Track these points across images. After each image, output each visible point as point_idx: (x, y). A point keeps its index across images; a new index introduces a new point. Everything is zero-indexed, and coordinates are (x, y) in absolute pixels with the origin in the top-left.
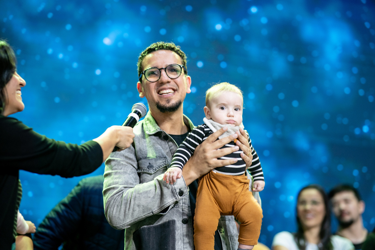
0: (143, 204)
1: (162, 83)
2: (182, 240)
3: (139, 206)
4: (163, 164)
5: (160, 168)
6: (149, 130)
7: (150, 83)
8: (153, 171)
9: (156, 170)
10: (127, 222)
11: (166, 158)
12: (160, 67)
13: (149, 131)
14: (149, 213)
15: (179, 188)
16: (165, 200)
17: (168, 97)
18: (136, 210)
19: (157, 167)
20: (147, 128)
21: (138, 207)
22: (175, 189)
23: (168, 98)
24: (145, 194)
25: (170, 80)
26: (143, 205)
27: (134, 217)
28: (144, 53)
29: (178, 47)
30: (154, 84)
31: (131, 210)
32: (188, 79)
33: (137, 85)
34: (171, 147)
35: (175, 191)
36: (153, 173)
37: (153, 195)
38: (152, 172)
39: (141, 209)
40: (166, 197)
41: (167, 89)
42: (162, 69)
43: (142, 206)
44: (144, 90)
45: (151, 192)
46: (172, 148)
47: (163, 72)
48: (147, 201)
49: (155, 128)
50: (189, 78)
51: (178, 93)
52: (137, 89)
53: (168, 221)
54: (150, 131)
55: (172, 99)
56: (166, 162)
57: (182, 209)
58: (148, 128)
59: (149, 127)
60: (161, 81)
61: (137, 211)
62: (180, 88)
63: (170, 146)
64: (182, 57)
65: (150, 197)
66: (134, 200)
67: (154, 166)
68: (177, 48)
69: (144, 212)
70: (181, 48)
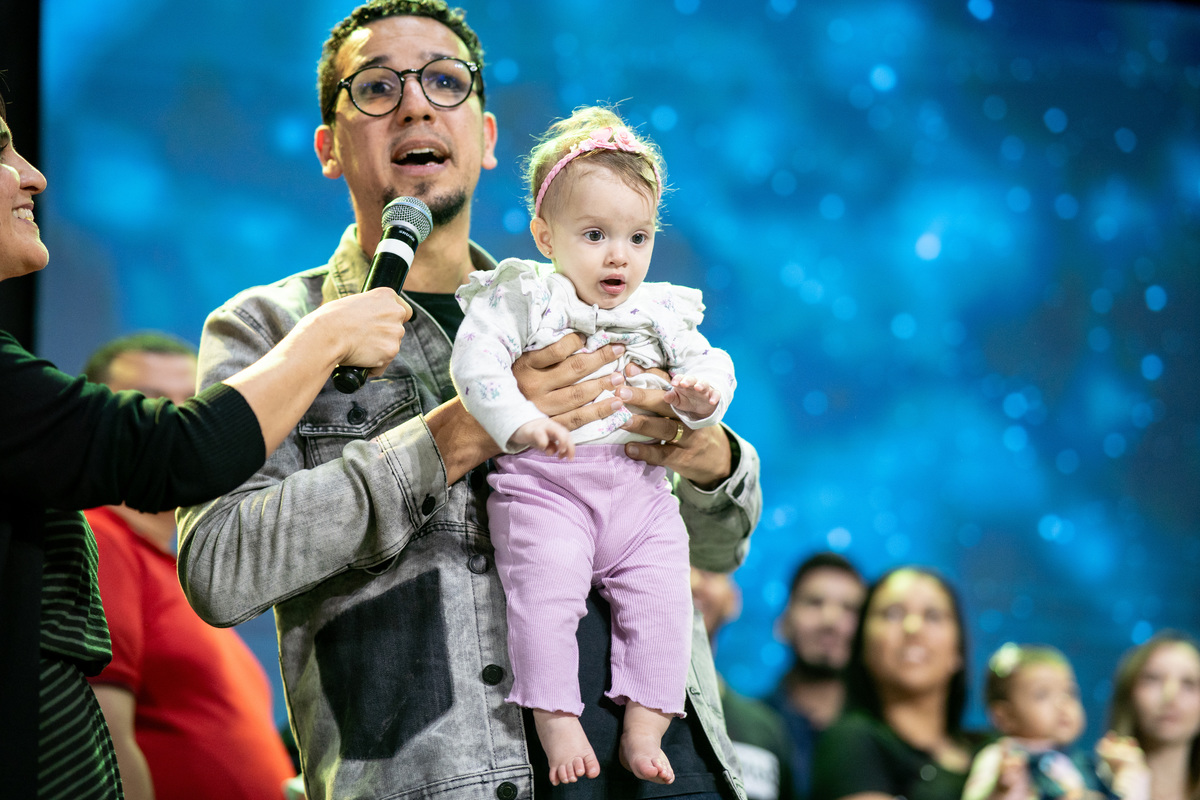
0: (318, 547)
1: (408, 121)
2: (475, 622)
3: (305, 552)
4: (398, 399)
5: (388, 413)
7: (366, 122)
8: (367, 427)
9: (376, 422)
11: (408, 379)
12: (401, 68)
14: (339, 570)
15: (425, 492)
16: (384, 538)
17: (424, 174)
18: (295, 567)
19: (378, 412)
21: (302, 558)
22: (414, 499)
23: (423, 177)
24: (323, 514)
25: (432, 111)
26: (318, 550)
28: (344, 27)
29: (457, 13)
30: (384, 125)
31: (279, 568)
32: (487, 123)
33: (316, 136)
34: (427, 342)
35: (412, 504)
36: (364, 433)
37: (352, 516)
38: (362, 430)
39: (313, 562)
40: (387, 529)
42: (409, 71)
43: (314, 554)
44: (342, 150)
45: (342, 505)
46: (430, 345)
47: (413, 85)
48: (332, 538)
50: (489, 120)
51: (455, 170)
52: (316, 150)
53: (419, 576)
55: (435, 182)
56: (408, 391)
57: (464, 534)
60: (406, 111)
61: (300, 567)
63: (423, 340)
65: (340, 523)
66: (289, 535)
67: (369, 410)
68: (454, 15)
69: (322, 569)
70: (467, 19)
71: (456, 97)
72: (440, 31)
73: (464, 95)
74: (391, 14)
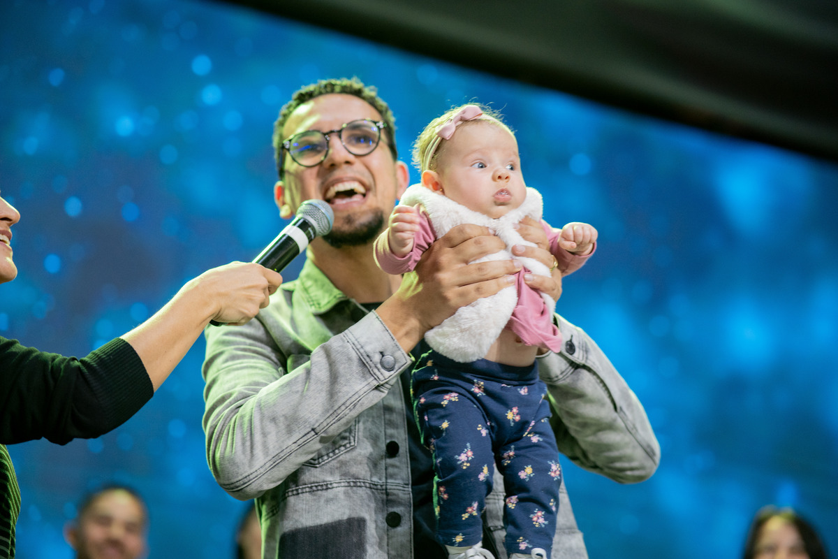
0: (283, 413)
1: (333, 166)
3: (274, 420)
6: (315, 303)
10: (254, 470)
12: (326, 130)
13: (317, 306)
14: (306, 435)
15: (378, 350)
16: (344, 389)
18: (269, 433)
20: (310, 300)
21: (273, 424)
22: (368, 356)
25: (351, 158)
26: (283, 415)
27: (270, 453)
29: (371, 90)
30: (315, 170)
32: (400, 169)
35: (368, 360)
39: (282, 425)
40: (347, 380)
41: (347, 181)
42: (332, 132)
43: (282, 419)
47: (335, 140)
49: (331, 295)
50: (402, 167)
52: (276, 200)
54: (319, 304)
58: (314, 298)
59: (316, 296)
60: (331, 159)
61: (274, 433)
62: (378, 182)
64: (381, 112)
68: (369, 91)
70: (380, 94)
71: (368, 146)
72: (356, 103)
73: (373, 145)
74: (320, 94)
